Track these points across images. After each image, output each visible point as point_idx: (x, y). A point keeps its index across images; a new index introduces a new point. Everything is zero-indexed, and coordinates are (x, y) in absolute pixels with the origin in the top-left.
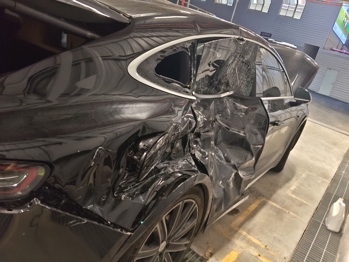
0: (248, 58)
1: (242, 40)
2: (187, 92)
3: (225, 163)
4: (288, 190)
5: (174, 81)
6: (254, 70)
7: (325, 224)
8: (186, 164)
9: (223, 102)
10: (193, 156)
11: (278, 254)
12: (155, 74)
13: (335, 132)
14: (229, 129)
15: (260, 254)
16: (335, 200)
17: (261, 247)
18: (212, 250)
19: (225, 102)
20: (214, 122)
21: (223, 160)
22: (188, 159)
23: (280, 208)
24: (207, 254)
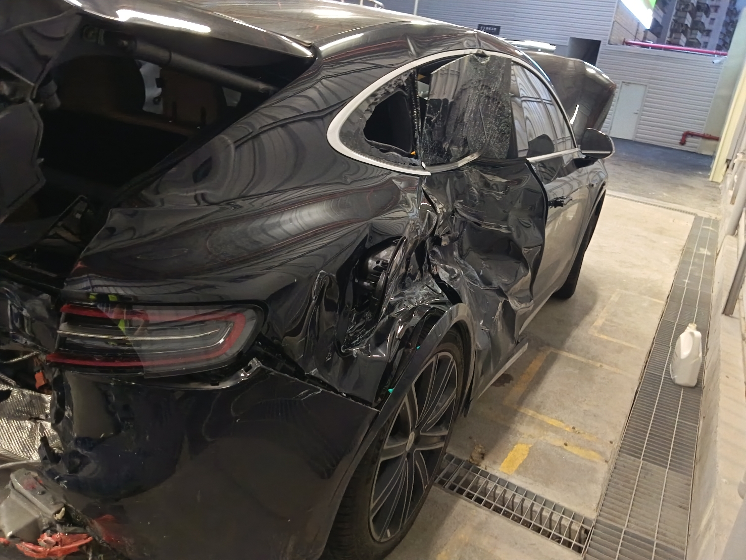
0: (496, 87)
1: (483, 56)
2: (414, 165)
3: (482, 287)
4: (592, 327)
5: (391, 147)
6: (510, 108)
7: (670, 376)
8: (428, 294)
9: (462, 176)
10: (437, 277)
11: (597, 438)
12: (366, 141)
13: (657, 208)
14: (480, 225)
15: (567, 443)
16: (681, 329)
17: (566, 430)
18: (481, 448)
19: (466, 174)
20: (453, 215)
21: (479, 282)
22: (429, 284)
23: (583, 360)
24: (476, 456)
